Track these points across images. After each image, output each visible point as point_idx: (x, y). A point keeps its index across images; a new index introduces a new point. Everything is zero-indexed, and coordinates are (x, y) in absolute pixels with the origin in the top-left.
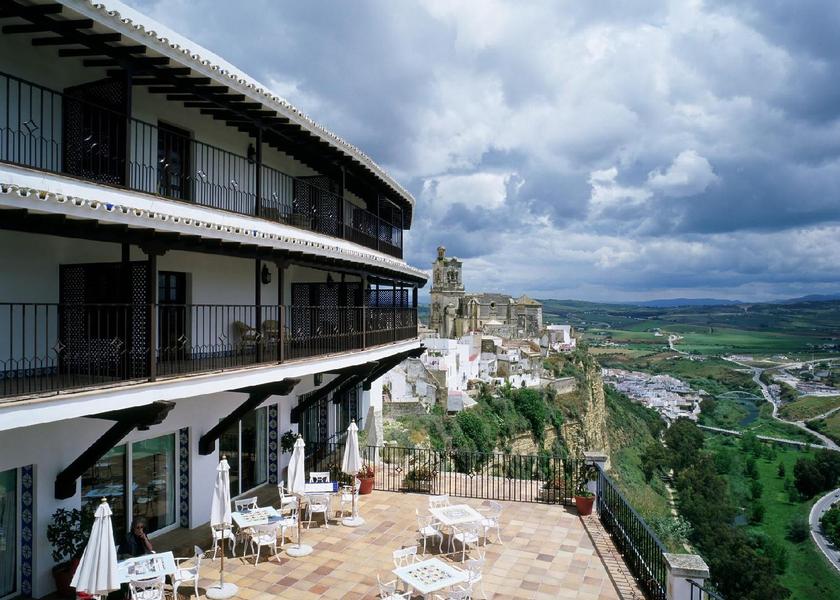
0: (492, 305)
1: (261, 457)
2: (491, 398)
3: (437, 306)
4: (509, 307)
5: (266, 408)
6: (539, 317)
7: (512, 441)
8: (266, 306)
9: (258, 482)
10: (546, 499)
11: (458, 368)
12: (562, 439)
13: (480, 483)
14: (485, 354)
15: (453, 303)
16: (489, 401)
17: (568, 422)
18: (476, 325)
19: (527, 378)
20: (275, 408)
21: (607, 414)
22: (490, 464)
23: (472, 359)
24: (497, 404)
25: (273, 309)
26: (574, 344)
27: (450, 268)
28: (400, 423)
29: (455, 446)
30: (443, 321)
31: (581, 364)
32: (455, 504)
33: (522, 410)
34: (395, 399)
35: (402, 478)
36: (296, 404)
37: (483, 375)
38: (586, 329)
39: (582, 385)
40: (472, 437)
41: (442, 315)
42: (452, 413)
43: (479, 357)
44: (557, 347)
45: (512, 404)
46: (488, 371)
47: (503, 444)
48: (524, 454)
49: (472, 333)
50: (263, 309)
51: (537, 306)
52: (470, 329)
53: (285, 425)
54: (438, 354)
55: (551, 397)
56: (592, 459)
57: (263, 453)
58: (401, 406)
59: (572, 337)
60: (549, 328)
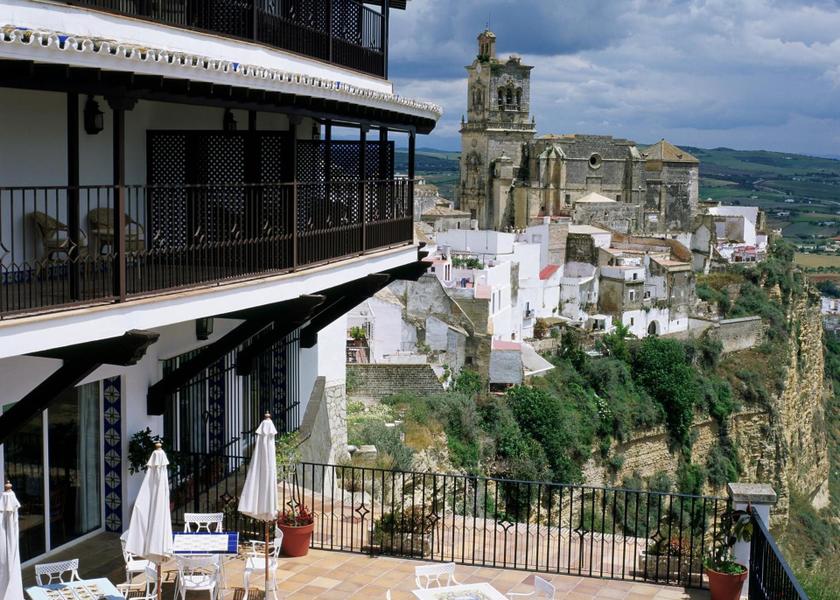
0: (593, 160)
1: (89, 479)
2: (582, 355)
3: (475, 160)
4: (630, 163)
5: (97, 383)
6: (693, 189)
7: (623, 447)
8: (88, 188)
9: (85, 528)
10: (650, 575)
11: (515, 294)
12: (729, 444)
13: (522, 541)
14: (575, 266)
15: (509, 156)
16: (579, 363)
17: (744, 410)
18: (557, 202)
19: (660, 317)
20: (116, 383)
21: (829, 394)
22: (576, 493)
23: (545, 274)
24: (594, 369)
25: (103, 191)
26: (763, 246)
27: (504, 80)
28: (386, 408)
29: (503, 455)
30: (487, 193)
31: (777, 290)
32: (467, 582)
33: (647, 383)
34: (377, 358)
35: (368, 527)
36: (157, 376)
37: (568, 308)
38: (794, 212)
39: (777, 333)
40: (538, 437)
41: (486, 179)
42: (501, 387)
43: (560, 272)
44: (727, 253)
45: (626, 369)
46: (578, 300)
47: (604, 452)
48: (647, 472)
49: (547, 219)
50: (83, 193)
51: (689, 165)
52: (544, 210)
53: (137, 418)
54: (472, 264)
55: (708, 358)
56: (745, 498)
57: (92, 472)
58: (391, 372)
59: (759, 233)
60: (713, 211)
